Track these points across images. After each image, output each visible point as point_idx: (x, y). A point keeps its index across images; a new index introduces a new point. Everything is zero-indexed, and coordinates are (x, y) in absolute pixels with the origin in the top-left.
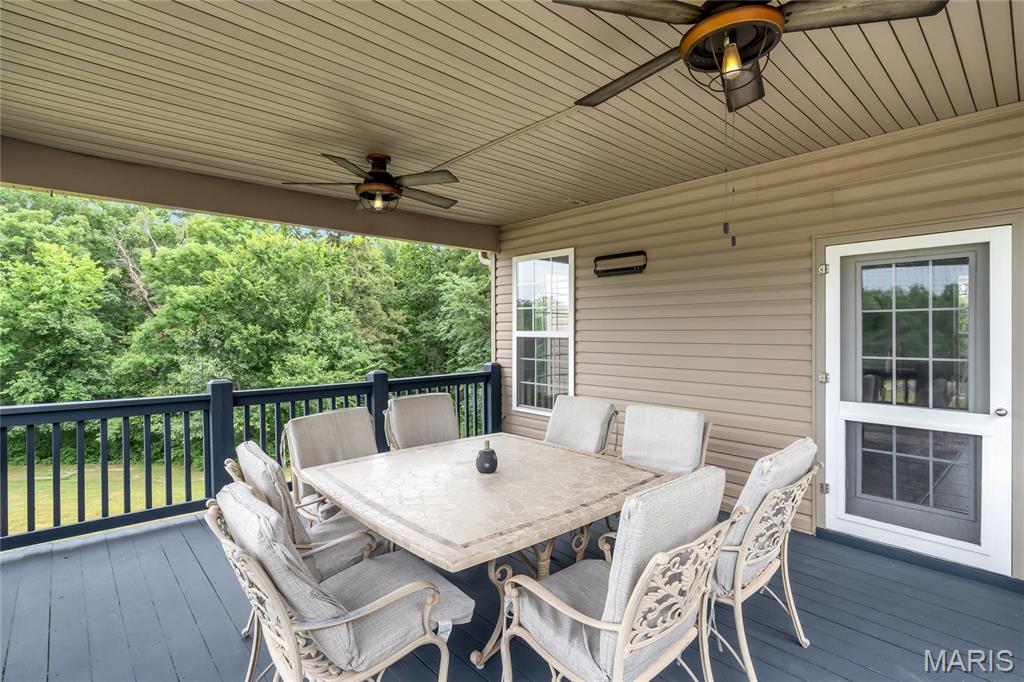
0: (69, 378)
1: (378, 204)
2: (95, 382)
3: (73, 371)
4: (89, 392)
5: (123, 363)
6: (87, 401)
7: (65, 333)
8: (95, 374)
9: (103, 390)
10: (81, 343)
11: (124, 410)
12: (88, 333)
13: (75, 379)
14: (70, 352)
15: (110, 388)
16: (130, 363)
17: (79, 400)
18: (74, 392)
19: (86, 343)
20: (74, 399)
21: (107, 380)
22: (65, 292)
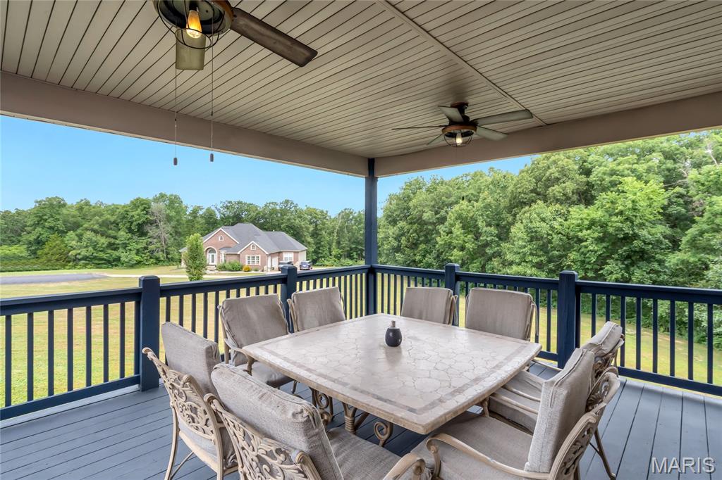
0: (638, 267)
1: (459, 141)
2: (657, 272)
3: (641, 263)
4: (651, 279)
5: (673, 259)
6: (648, 284)
7: (635, 236)
8: (656, 266)
9: (661, 278)
10: (645, 244)
11: (673, 295)
12: (650, 237)
13: (642, 268)
14: (637, 249)
15: (666, 277)
16: (678, 260)
17: (644, 283)
18: (640, 277)
19: (649, 244)
20: (640, 282)
21: (665, 272)
22: (634, 209)
